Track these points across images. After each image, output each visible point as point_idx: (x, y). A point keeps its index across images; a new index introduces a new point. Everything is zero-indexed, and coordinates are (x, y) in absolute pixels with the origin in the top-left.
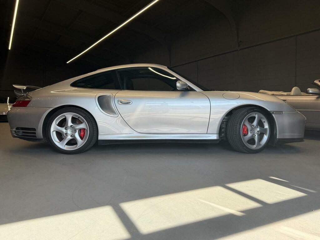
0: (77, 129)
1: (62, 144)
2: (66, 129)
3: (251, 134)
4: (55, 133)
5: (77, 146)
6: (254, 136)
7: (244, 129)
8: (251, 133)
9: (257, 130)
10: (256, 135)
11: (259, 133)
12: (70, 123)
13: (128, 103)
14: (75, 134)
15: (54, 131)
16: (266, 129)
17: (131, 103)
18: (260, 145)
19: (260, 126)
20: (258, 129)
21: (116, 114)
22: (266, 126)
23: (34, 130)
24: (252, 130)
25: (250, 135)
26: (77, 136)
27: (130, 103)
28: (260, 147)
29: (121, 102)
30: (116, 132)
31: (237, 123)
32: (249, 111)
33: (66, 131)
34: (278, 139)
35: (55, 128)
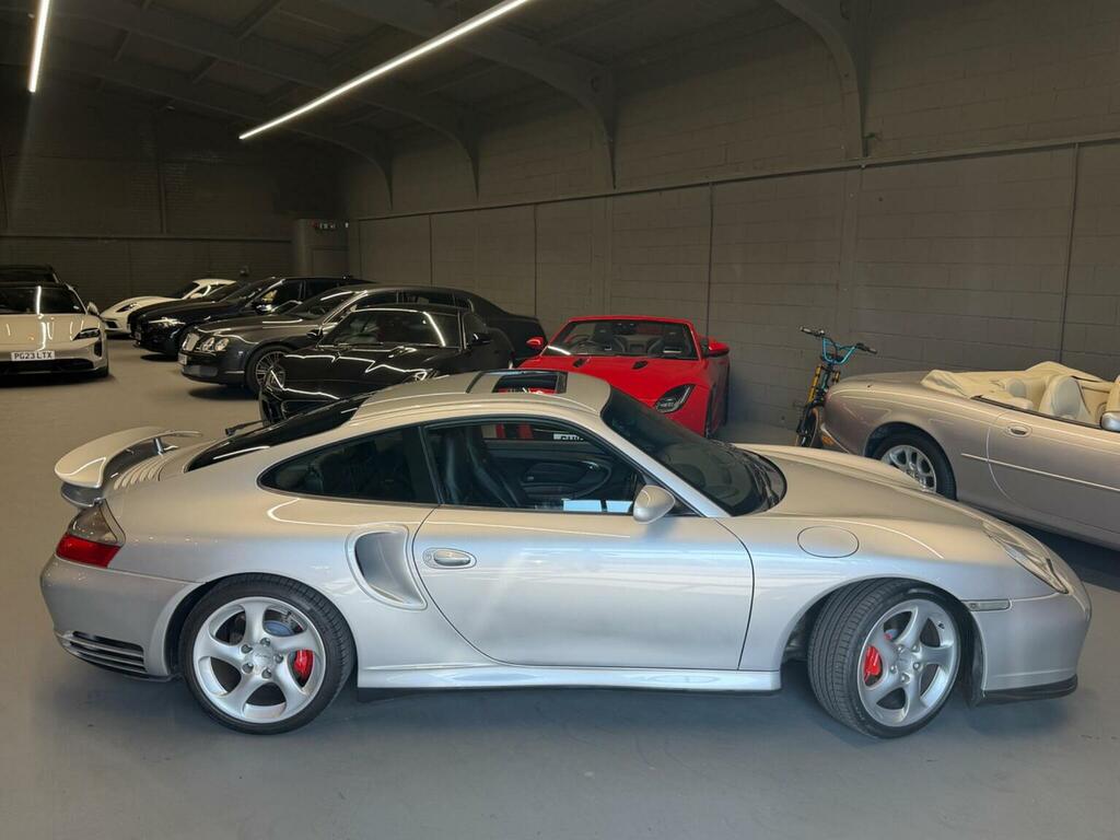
0: (284, 652)
1: (234, 703)
2: (247, 650)
3: (891, 676)
4: (208, 665)
5: (287, 710)
6: (903, 678)
7: (868, 661)
8: (892, 672)
9: (915, 657)
10: (911, 676)
11: (922, 668)
12: (260, 632)
13: (461, 563)
14: (276, 666)
15: (205, 658)
16: (946, 651)
17: (470, 564)
18: (923, 705)
19: (924, 643)
20: (919, 655)
21: (419, 599)
22: (948, 641)
23: (138, 648)
24: (898, 660)
25: (888, 680)
26: (285, 674)
27: (469, 562)
28: (923, 713)
29: (437, 561)
31: (845, 645)
32: (889, 601)
33: (247, 658)
34: (986, 692)
35: (208, 646)
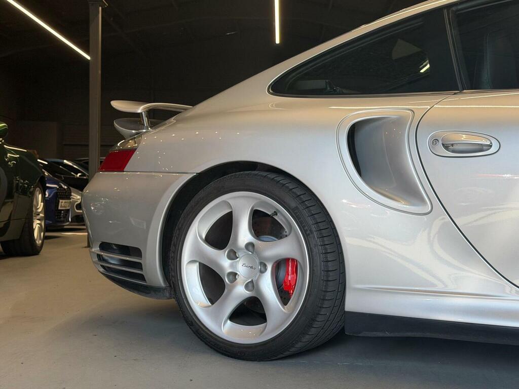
0: (269, 259)
1: (216, 316)
2: (233, 256)
4: (195, 271)
5: (267, 330)
12: (244, 234)
13: (481, 148)
14: (260, 277)
15: (193, 262)
17: (494, 149)
21: (422, 200)
23: (138, 253)
27: (490, 147)
29: (446, 147)
30: (433, 285)
33: (232, 266)
35: (197, 251)
